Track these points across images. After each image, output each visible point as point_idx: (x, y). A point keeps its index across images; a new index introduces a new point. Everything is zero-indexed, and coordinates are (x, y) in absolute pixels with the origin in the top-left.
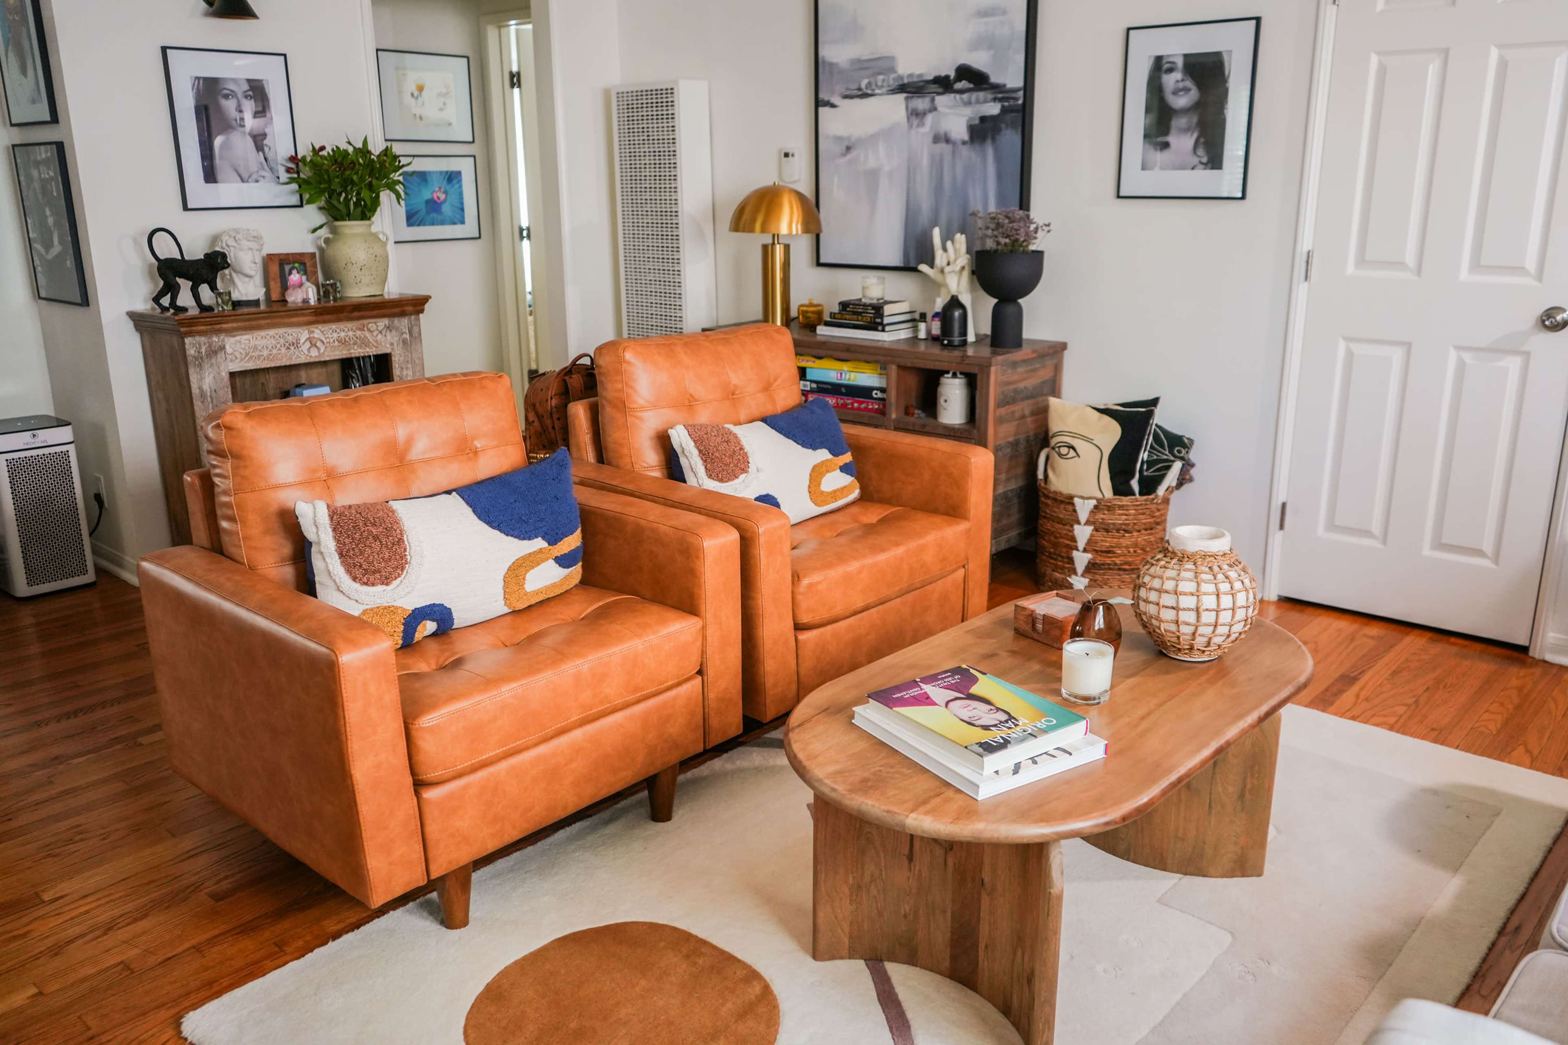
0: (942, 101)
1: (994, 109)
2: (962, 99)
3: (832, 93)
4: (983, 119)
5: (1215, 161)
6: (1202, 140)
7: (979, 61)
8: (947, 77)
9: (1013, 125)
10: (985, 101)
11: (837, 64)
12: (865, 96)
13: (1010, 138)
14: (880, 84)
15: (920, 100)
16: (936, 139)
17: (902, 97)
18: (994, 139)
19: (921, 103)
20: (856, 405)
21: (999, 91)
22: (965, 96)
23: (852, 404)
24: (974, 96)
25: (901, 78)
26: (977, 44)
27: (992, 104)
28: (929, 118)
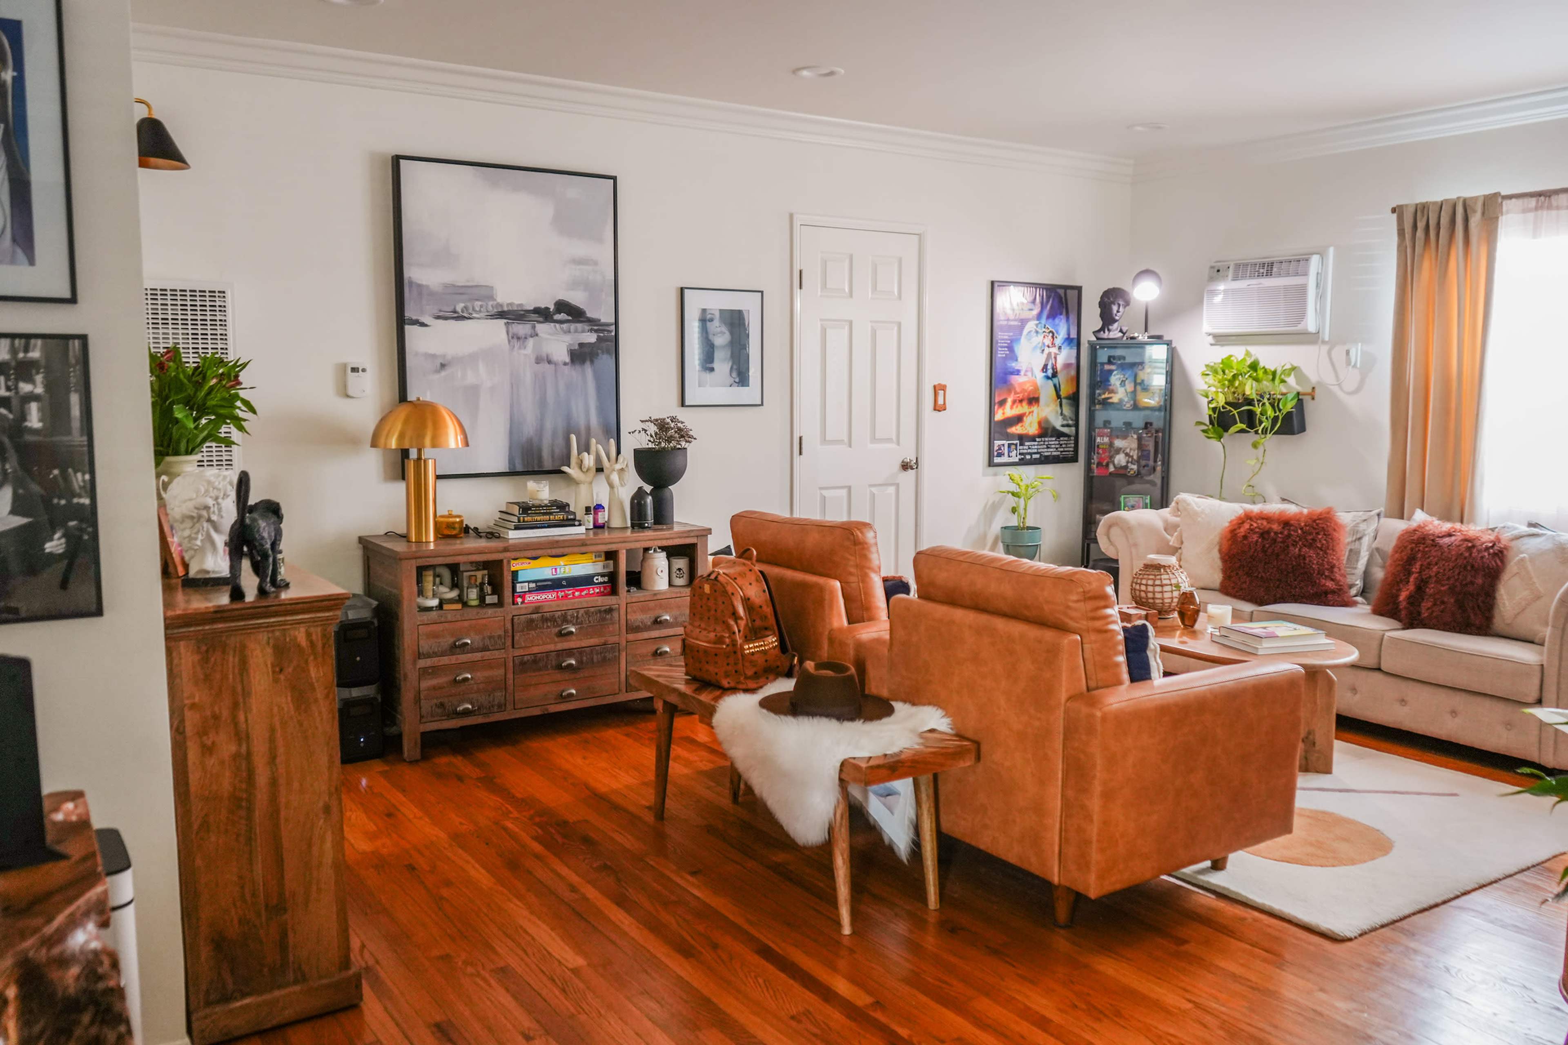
0: (543, 328)
1: (592, 338)
2: (562, 329)
3: (422, 312)
4: (581, 345)
5: (742, 379)
6: (735, 367)
7: (577, 298)
8: (547, 309)
9: (608, 352)
10: (583, 331)
11: (427, 287)
12: (463, 318)
13: (606, 361)
14: (477, 309)
15: (521, 326)
16: (538, 360)
17: (502, 322)
18: (592, 362)
19: (522, 329)
20: (577, 594)
21: (594, 324)
22: (565, 326)
23: (573, 593)
24: (573, 326)
25: (501, 306)
26: (575, 284)
27: (589, 334)
28: (531, 342)
